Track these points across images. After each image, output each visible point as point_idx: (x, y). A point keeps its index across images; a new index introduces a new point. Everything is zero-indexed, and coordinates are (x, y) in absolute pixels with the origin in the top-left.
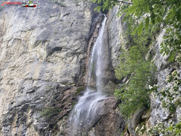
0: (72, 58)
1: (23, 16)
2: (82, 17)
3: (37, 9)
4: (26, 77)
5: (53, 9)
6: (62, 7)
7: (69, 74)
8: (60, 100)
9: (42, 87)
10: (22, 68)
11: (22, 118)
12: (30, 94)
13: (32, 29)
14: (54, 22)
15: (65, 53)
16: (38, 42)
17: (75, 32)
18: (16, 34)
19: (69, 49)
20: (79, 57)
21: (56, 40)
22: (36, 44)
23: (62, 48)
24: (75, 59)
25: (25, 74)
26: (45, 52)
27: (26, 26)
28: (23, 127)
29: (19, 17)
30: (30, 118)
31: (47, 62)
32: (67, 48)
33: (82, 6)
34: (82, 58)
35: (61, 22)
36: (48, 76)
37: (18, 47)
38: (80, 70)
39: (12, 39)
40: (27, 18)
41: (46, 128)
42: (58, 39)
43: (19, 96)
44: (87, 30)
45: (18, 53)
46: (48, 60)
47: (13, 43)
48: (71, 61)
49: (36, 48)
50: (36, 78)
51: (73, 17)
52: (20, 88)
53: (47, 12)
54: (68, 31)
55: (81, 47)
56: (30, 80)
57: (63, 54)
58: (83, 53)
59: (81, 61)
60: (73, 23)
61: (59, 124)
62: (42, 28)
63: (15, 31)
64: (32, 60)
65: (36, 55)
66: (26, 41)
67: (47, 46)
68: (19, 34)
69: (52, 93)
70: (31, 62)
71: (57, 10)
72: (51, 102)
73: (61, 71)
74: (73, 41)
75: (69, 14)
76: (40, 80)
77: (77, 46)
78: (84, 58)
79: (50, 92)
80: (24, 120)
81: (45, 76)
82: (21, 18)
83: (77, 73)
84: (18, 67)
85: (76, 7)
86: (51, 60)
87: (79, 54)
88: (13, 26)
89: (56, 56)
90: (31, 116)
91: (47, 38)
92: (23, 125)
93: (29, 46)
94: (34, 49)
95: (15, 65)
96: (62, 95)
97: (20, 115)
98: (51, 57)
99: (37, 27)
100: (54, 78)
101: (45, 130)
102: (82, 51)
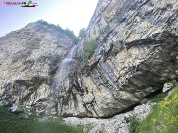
0: (65, 50)
1: (52, 35)
3: (57, 35)
6: (65, 38)
7: (63, 54)
9: (53, 54)
12: (49, 55)
16: (55, 43)
17: (67, 44)
18: (48, 39)
19: (64, 48)
21: (61, 44)
23: (62, 47)
25: (48, 49)
26: (57, 46)
27: (52, 38)
28: (44, 63)
29: (50, 35)
31: (56, 49)
33: (70, 40)
35: (63, 41)
36: (56, 52)
37: (48, 42)
39: (46, 39)
41: (52, 64)
43: (45, 54)
50: (52, 51)
51: (67, 41)
52: (46, 52)
53: (60, 37)
55: (68, 48)
64: (51, 47)
71: (63, 38)
72: (56, 58)
73: (61, 52)
74: (66, 46)
79: (56, 56)
83: (66, 54)
86: (58, 49)
87: (67, 50)
88: (48, 36)
89: (60, 48)
90: (47, 60)
93: (52, 43)
95: (45, 46)
96: (60, 57)
97: (44, 59)
99: (55, 39)
100: (58, 53)
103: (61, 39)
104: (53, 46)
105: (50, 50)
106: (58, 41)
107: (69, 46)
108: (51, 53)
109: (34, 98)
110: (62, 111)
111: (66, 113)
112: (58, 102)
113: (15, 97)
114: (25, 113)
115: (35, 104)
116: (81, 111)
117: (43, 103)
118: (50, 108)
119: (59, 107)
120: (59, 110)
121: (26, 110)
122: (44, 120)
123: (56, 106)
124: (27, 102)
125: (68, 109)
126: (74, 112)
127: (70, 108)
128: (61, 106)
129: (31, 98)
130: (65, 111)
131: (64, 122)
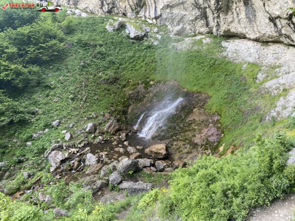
109: (155, 3)
110: (218, 25)
111: (229, 30)
112: (205, 8)
113: (121, 4)
114: (151, 37)
115: (161, 15)
116: (263, 32)
117: (176, 11)
118: (192, 21)
119: (210, 19)
120: (212, 24)
121: (151, 30)
122: (186, 47)
123: (204, 16)
124: (145, 11)
125: (232, 22)
126: (247, 30)
127: (236, 20)
128: (216, 15)
129: (148, 3)
130: (225, 26)
131: (225, 51)
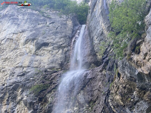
0: (57, 51)
1: (15, 23)
2: (65, 24)
3: (27, 19)
4: (17, 65)
5: (41, 20)
6: (48, 18)
7: (56, 62)
8: (49, 79)
9: (31, 72)
10: (13, 59)
11: (13, 96)
12: (20, 77)
13: (23, 31)
14: (42, 27)
15: (52, 47)
16: (28, 41)
17: (60, 33)
18: (9, 35)
19: (55, 44)
20: (64, 50)
21: (43, 38)
22: (26, 42)
23: (49, 44)
24: (61, 51)
25: (16, 63)
26: (34, 47)
27: (18, 30)
28: (13, 104)
29: (12, 24)
30: (20, 96)
31: (35, 55)
32: (53, 44)
33: (65, 18)
34: (67, 50)
35: (47, 27)
36: (37, 63)
37: (10, 45)
38: (65, 59)
39: (5, 39)
40: (19, 25)
41: (35, 101)
42: (46, 38)
43: (10, 79)
44: (70, 32)
45: (10, 49)
46: (37, 54)
47: (6, 41)
48: (57, 53)
49: (26, 45)
50: (25, 65)
51: (58, 24)
52: (11, 72)
53: (36, 21)
54: (54, 32)
55: (65, 42)
56: (20, 67)
57: (49, 48)
58: (67, 47)
59: (65, 52)
60: (57, 28)
61: (48, 96)
62: (31, 31)
63: (8, 34)
64: (22, 54)
65: (26, 51)
66: (17, 41)
67: (36, 42)
68: (11, 35)
69: (41, 75)
70: (21, 55)
71: (44, 20)
72: (41, 80)
73: (48, 60)
74: (58, 39)
75: (54, 22)
76: (29, 67)
77: (62, 42)
78: (68, 51)
79: (39, 74)
80: (15, 98)
81: (34, 64)
82: (13, 25)
83: (63, 61)
84: (9, 59)
85: (60, 18)
86: (39, 53)
87: (64, 48)
88: (6, 30)
89: (43, 50)
90: (21, 94)
91: (36, 37)
92: (12, 103)
93: (20, 44)
94: (24, 46)
95: (7, 58)
96: (50, 75)
97: (10, 94)
98: (39, 51)
99: (27, 30)
100: (42, 65)
101: (34, 103)
102: (67, 45)
103: (41, 26)
104: (24, 50)
105: (20, 65)
106: (34, 32)
107: (65, 36)
108: (25, 69)
